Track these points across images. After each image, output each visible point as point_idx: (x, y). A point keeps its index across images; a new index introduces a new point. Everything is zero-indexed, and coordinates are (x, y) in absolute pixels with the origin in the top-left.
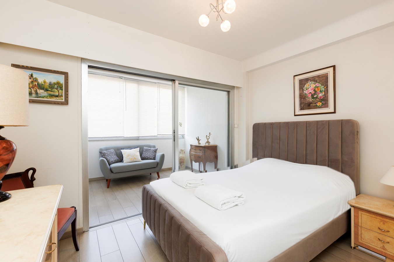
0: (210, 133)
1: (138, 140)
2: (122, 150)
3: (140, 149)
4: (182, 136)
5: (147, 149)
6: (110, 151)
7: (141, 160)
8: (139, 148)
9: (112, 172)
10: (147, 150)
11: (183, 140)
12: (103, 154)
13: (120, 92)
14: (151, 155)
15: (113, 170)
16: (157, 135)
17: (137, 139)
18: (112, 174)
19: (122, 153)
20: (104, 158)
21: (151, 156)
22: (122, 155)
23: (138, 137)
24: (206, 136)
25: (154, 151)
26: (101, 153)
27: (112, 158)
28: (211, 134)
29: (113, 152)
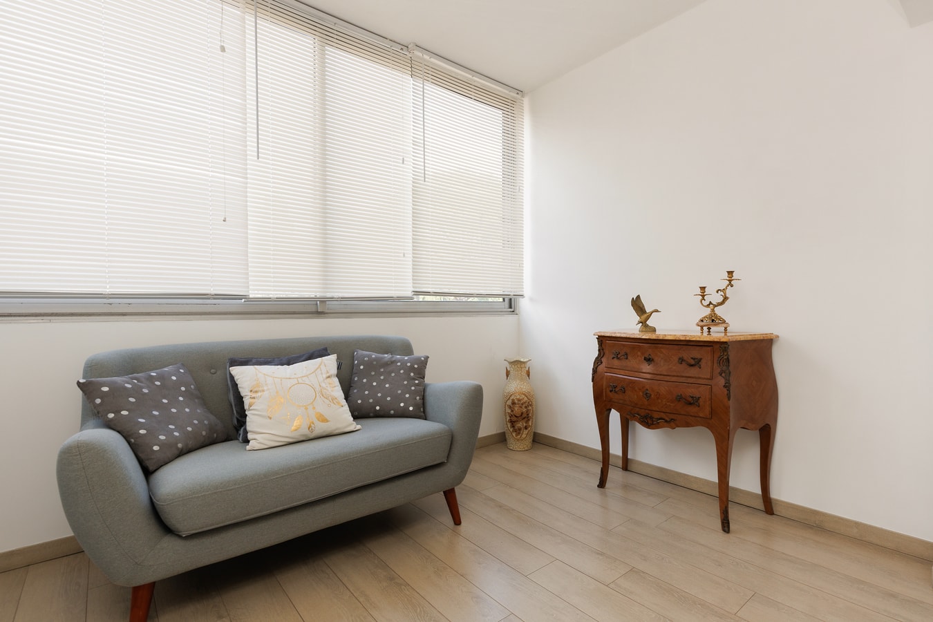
0: (730, 273)
1: (319, 314)
2: (236, 371)
3: (338, 358)
4: (507, 300)
5: (376, 359)
6: (161, 377)
7: (354, 426)
8: (333, 357)
9: (166, 529)
10: (372, 366)
11: (511, 319)
12: (103, 396)
13: (223, 49)
14: (403, 393)
15: (175, 518)
16: (409, 294)
17: (317, 309)
18: (169, 543)
19: (235, 385)
20: (109, 425)
21: (401, 398)
22: (239, 399)
23: (323, 301)
24: (699, 291)
25: (412, 369)
26: (87, 388)
27: (171, 419)
28: (735, 276)
29: (177, 385)
